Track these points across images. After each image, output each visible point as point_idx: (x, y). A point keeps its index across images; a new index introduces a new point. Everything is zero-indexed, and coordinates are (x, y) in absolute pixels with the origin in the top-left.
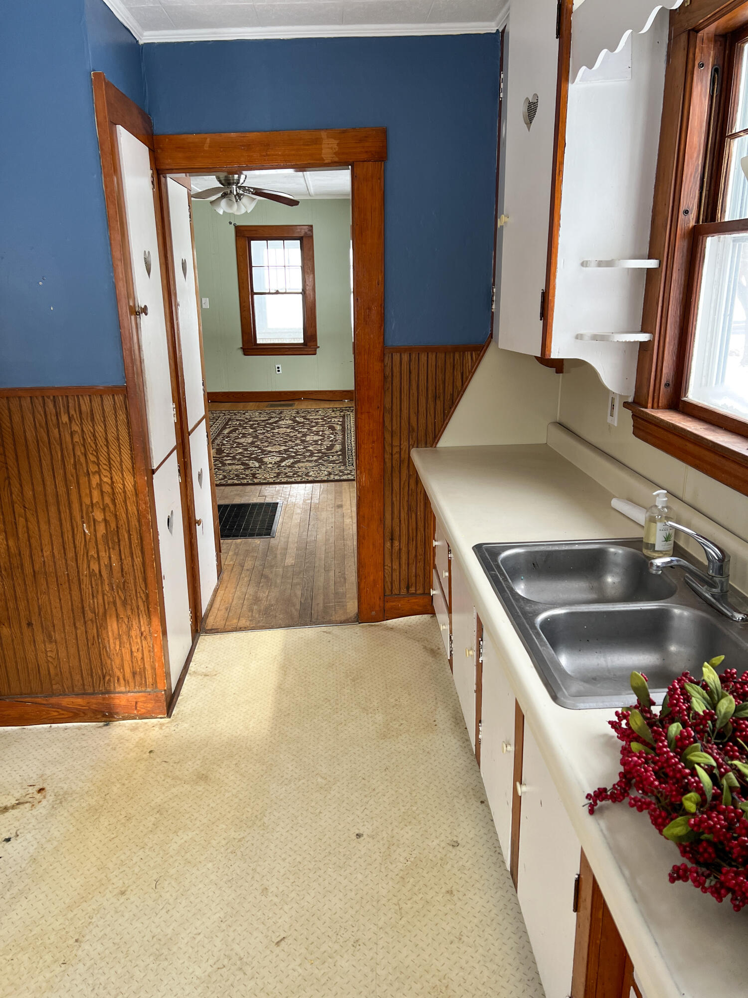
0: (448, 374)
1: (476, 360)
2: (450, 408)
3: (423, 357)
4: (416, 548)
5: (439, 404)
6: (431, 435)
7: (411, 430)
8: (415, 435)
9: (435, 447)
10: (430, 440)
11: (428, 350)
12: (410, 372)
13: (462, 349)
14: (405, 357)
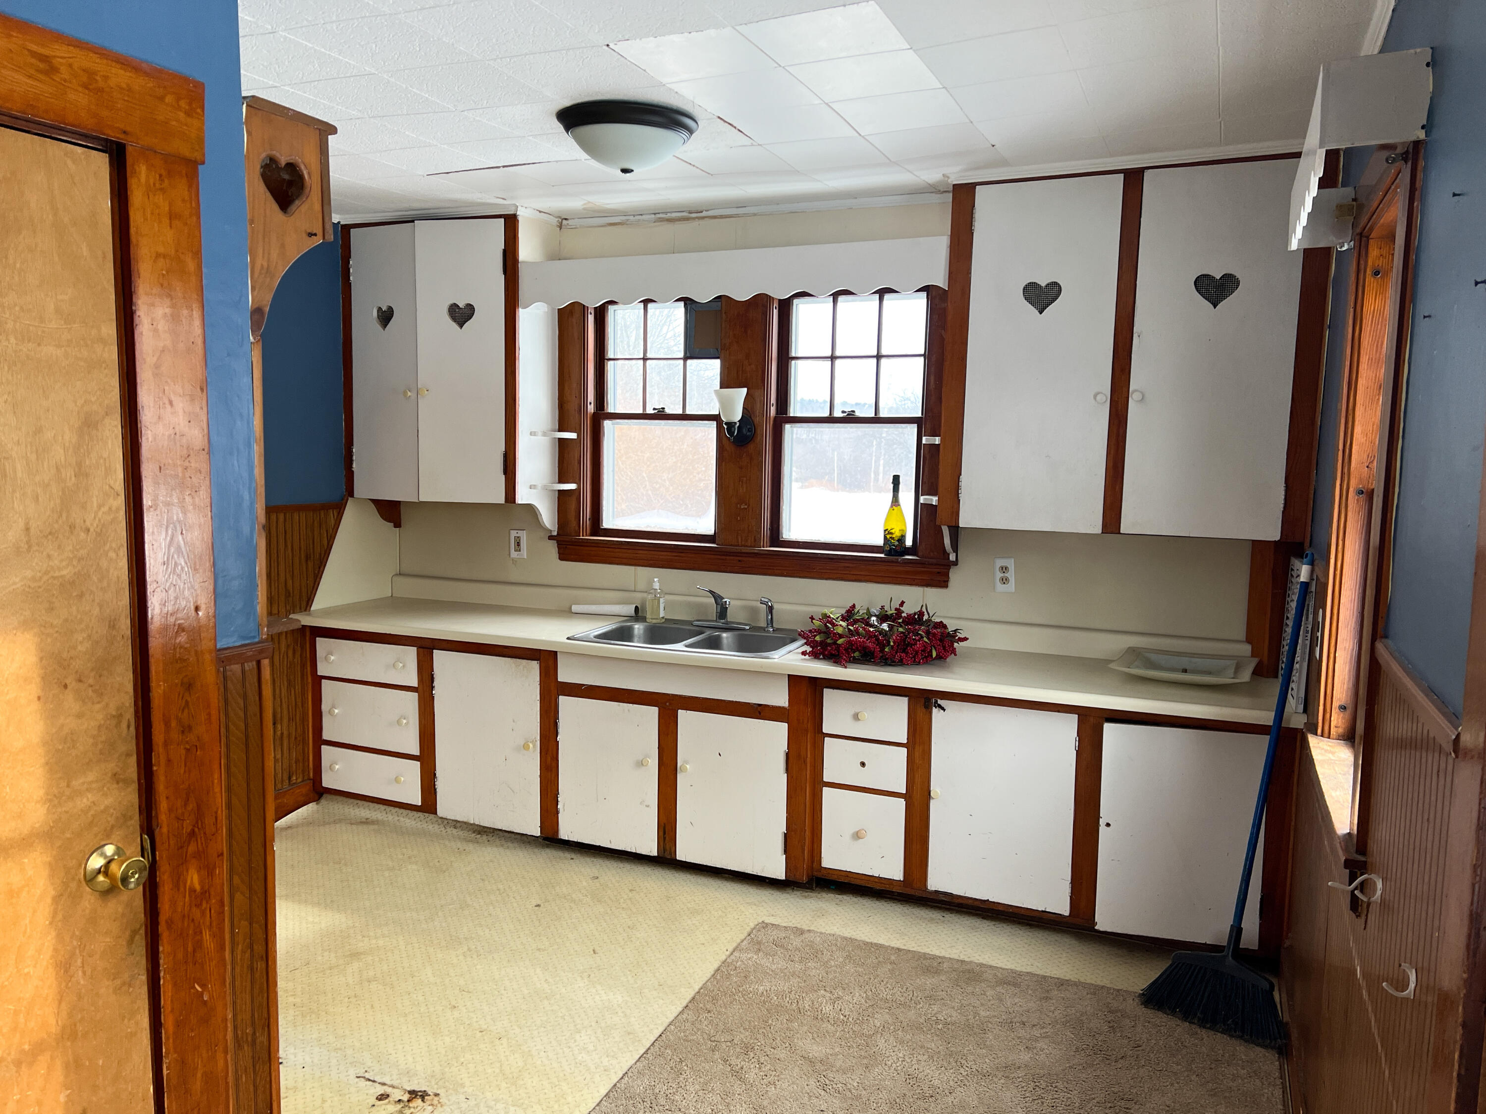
0: (316, 533)
1: (338, 516)
2: (320, 568)
3: (296, 516)
4: (296, 728)
5: (310, 564)
6: (305, 598)
7: (288, 594)
8: (291, 599)
9: (310, 610)
10: (304, 604)
11: (300, 508)
12: (285, 533)
13: (325, 507)
14: (281, 516)
